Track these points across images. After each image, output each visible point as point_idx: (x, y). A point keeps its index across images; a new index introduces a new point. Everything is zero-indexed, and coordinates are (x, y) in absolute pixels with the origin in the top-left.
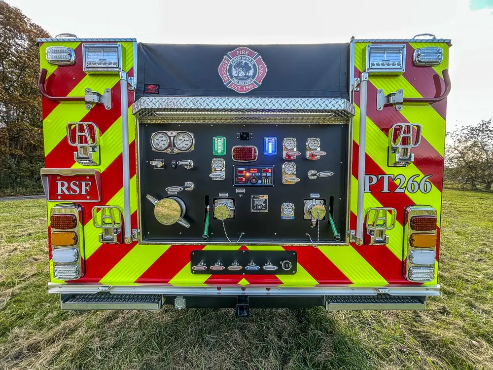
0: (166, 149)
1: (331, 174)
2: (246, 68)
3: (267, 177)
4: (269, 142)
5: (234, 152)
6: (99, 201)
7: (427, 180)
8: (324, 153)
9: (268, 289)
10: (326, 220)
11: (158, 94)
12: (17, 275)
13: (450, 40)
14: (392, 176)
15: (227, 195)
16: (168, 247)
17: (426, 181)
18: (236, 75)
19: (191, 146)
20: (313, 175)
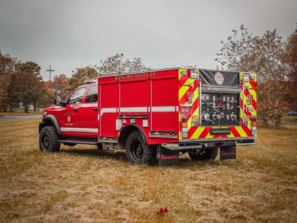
0: (204, 99)
5: (217, 100)
6: (191, 114)
9: (226, 138)
14: (248, 108)
17: (254, 109)
18: (218, 79)
19: (209, 98)
20: (232, 107)
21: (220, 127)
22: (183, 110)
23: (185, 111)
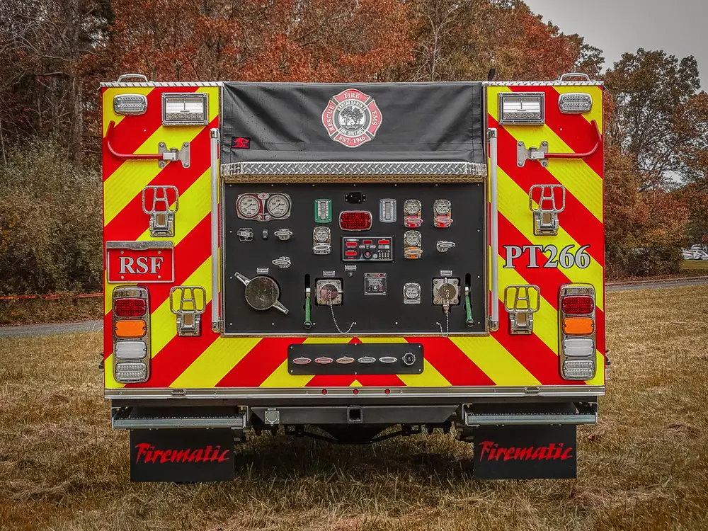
0: (256, 215)
1: (453, 244)
2: (357, 114)
3: (384, 250)
4: (386, 205)
5: (341, 218)
6: (173, 281)
7: (585, 251)
9: (387, 391)
10: (462, 305)
14: (541, 247)
15: (333, 273)
17: (582, 253)
18: (344, 124)
19: (288, 211)
21: (355, 339)
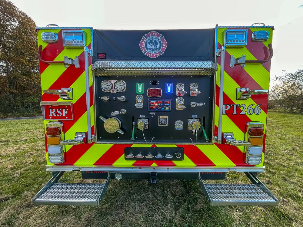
0: (110, 90)
1: (204, 104)
2: (155, 43)
3: (167, 106)
4: (168, 86)
5: (148, 92)
6: (73, 119)
8: (200, 92)
9: (168, 169)
10: (201, 130)
11: (105, 59)
12: (22, 163)
13: (274, 26)
14: (239, 105)
15: (145, 116)
16: (112, 145)
17: (258, 108)
18: (150, 48)
19: (124, 88)
20: (193, 105)
21: (154, 145)
22: (52, 111)
23: (56, 113)
